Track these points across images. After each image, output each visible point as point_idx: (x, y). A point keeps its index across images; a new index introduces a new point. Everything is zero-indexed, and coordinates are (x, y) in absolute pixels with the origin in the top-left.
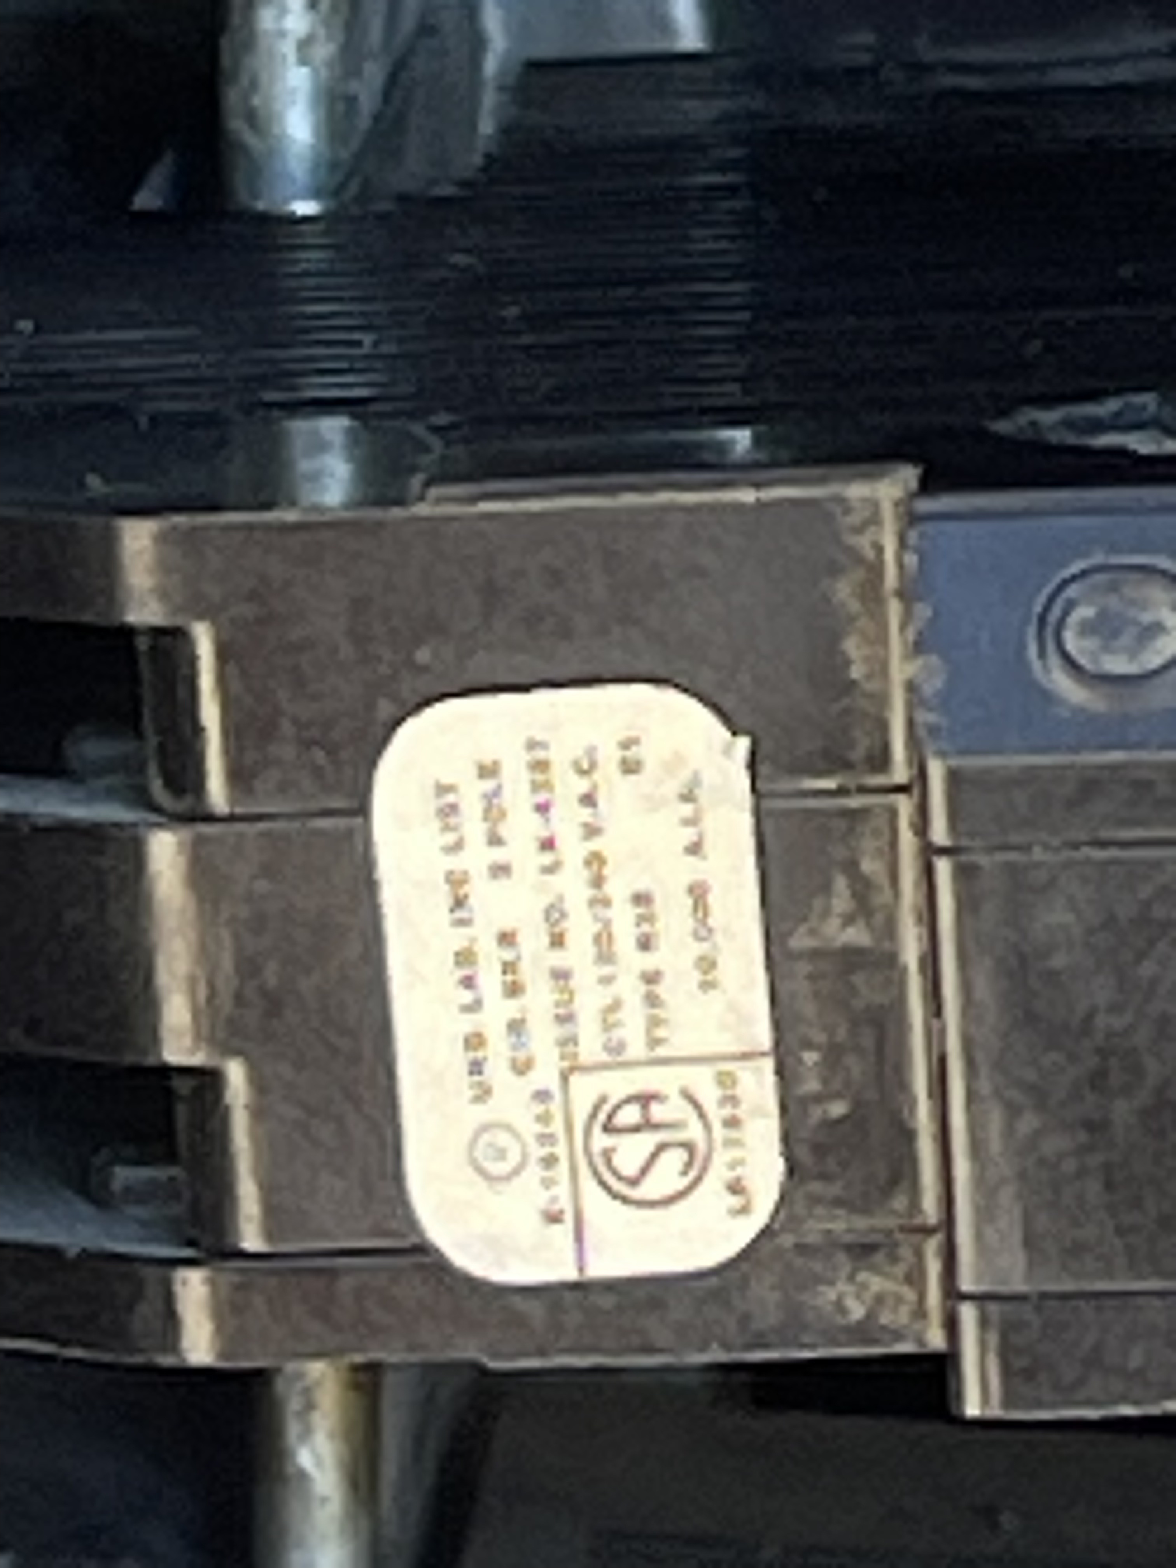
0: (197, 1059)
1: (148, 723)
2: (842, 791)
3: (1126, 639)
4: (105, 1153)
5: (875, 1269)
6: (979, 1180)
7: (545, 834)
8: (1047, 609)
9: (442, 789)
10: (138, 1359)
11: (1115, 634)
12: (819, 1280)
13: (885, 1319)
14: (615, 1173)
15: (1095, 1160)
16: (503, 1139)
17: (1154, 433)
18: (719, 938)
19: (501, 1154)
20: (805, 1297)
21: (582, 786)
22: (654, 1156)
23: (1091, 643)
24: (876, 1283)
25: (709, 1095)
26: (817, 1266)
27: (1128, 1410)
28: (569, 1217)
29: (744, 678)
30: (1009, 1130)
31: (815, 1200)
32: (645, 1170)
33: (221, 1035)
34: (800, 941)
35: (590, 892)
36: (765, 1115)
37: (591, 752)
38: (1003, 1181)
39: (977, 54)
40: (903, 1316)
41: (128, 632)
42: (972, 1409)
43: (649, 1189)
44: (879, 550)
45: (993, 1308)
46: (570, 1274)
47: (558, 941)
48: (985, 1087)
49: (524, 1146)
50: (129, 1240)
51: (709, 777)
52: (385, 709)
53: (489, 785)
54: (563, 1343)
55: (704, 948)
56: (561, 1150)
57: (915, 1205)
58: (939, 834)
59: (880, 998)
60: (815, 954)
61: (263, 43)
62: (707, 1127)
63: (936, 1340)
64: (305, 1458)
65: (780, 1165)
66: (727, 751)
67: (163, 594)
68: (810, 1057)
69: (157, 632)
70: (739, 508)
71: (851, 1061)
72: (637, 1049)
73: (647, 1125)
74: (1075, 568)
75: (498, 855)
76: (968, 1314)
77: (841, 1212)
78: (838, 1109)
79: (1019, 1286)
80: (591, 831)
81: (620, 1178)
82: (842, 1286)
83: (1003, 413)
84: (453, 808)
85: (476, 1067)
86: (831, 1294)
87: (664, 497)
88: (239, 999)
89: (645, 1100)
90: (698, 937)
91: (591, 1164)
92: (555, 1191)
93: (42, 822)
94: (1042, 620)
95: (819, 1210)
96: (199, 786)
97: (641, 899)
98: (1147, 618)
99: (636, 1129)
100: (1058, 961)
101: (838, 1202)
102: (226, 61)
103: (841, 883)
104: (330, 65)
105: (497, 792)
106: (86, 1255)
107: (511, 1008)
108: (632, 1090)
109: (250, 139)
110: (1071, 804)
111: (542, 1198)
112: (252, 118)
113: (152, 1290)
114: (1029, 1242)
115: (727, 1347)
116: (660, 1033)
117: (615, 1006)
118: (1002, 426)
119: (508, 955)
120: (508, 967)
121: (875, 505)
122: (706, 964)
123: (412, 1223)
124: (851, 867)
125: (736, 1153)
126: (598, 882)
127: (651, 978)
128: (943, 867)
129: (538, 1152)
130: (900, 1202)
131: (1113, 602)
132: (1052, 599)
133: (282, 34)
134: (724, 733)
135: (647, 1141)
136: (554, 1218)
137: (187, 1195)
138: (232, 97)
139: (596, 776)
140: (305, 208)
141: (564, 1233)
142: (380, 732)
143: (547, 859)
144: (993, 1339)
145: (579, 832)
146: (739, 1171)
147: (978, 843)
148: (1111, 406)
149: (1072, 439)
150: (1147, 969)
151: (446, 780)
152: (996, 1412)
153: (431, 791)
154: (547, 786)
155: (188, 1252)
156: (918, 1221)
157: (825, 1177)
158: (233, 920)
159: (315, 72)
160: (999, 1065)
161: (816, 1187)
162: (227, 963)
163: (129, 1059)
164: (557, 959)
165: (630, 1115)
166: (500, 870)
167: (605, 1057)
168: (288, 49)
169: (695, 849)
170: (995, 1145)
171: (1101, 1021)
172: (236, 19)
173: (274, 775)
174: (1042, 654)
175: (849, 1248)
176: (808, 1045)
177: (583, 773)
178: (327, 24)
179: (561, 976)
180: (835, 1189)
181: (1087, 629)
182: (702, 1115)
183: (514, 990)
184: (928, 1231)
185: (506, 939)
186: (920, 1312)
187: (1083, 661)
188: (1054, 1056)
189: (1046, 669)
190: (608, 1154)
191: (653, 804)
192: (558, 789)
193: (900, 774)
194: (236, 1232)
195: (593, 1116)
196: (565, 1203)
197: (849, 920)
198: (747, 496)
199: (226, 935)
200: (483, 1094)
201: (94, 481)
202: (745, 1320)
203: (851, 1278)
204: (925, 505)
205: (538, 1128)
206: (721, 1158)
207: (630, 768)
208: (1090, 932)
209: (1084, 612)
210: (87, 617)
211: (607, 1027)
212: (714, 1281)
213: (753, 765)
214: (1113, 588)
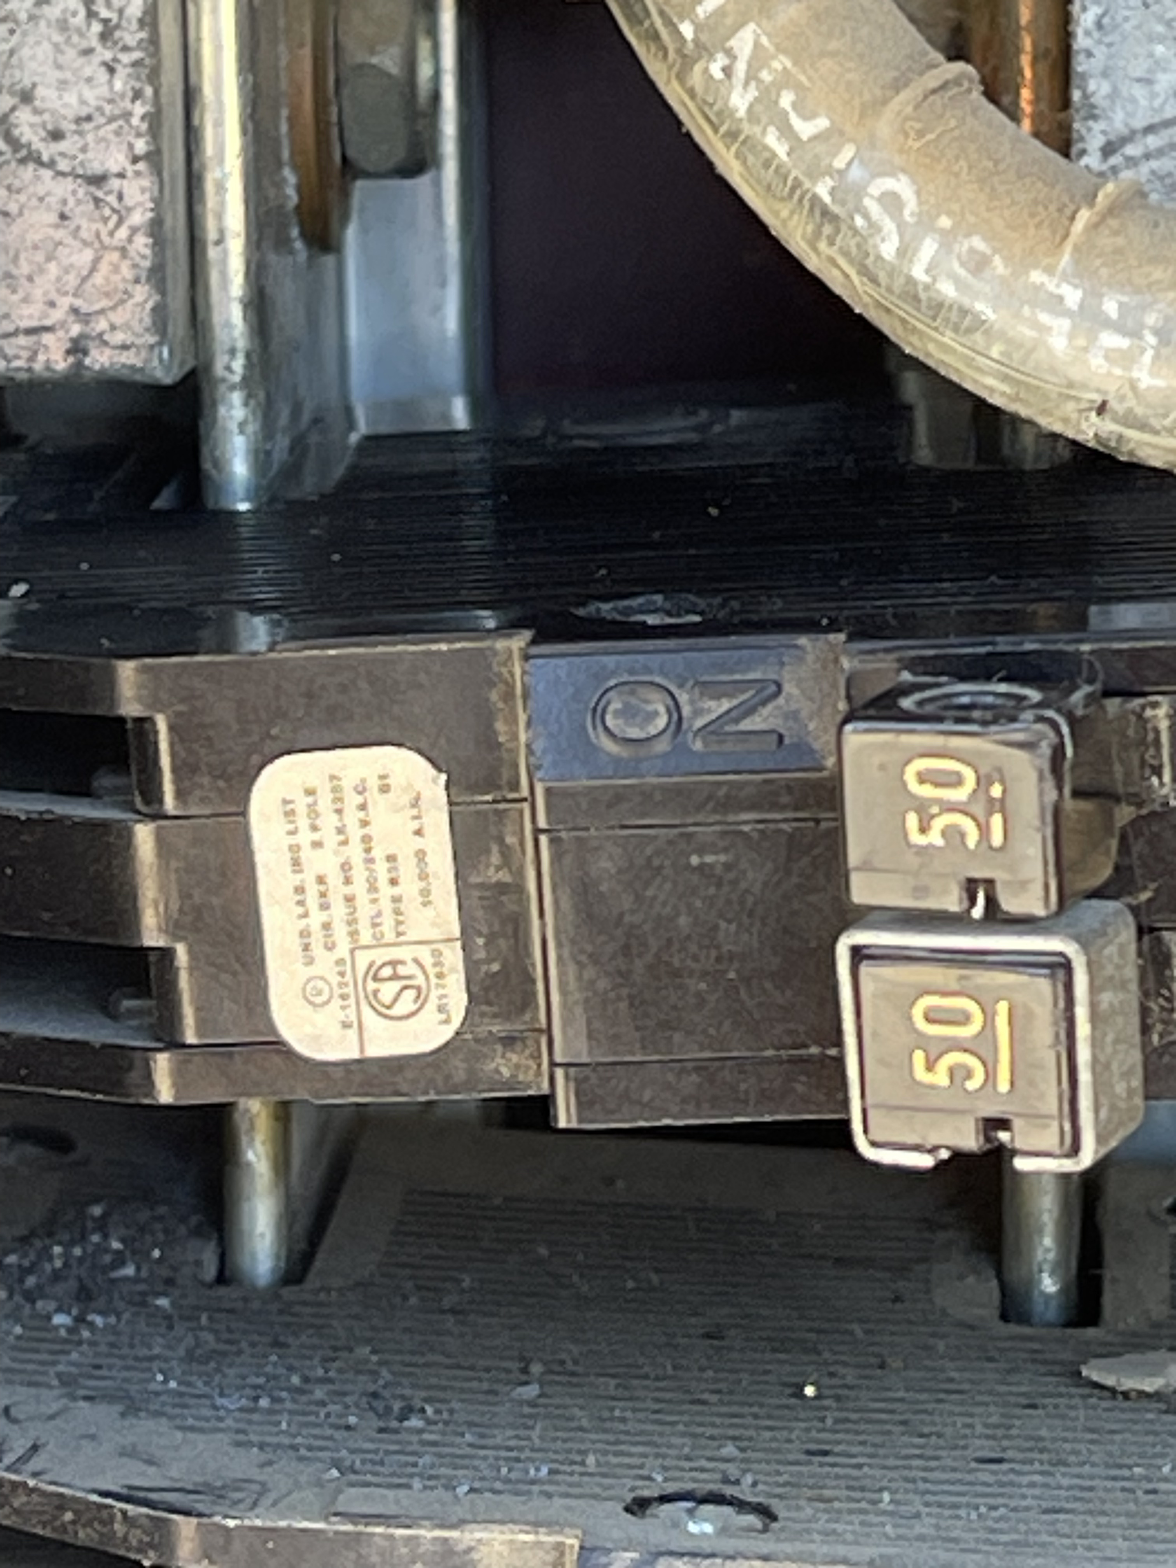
0: (161, 943)
1: (134, 769)
2: (495, 801)
3: (638, 720)
4: (117, 993)
5: (513, 1051)
6: (564, 1005)
7: (339, 825)
8: (597, 704)
9: (286, 802)
10: (131, 1101)
11: (634, 716)
12: (485, 1056)
13: (521, 1078)
14: (379, 1002)
15: (625, 992)
16: (320, 984)
17: (662, 615)
18: (431, 880)
19: (320, 993)
20: (478, 1066)
21: (360, 799)
22: (399, 994)
23: (620, 722)
24: (515, 1058)
25: (428, 961)
26: (485, 1050)
27: (642, 1124)
28: (355, 1025)
29: (442, 741)
30: (579, 978)
31: (483, 1015)
32: (395, 1000)
33: (171, 929)
34: (474, 879)
35: (364, 855)
36: (457, 971)
37: (363, 781)
38: (576, 1003)
39: (594, 429)
40: (531, 1076)
41: (122, 720)
42: (562, 1124)
43: (397, 1011)
44: (512, 675)
45: (572, 1070)
46: (355, 1055)
47: (348, 881)
48: (566, 953)
49: (331, 989)
50: (125, 1037)
51: (426, 795)
52: (255, 759)
53: (310, 800)
54: (353, 1091)
55: (423, 884)
56: (350, 990)
57: (535, 1019)
58: (542, 823)
59: (515, 908)
60: (482, 886)
61: (220, 422)
62: (427, 978)
63: (545, 1089)
64: (250, 1156)
65: (465, 997)
66: (435, 781)
67: (139, 699)
68: (480, 941)
69: (140, 720)
70: (439, 653)
71: (502, 943)
72: (390, 937)
73: (395, 977)
74: (612, 683)
75: (316, 836)
76: (559, 1073)
77: (498, 1020)
78: (495, 967)
79: (585, 1059)
80: (365, 823)
81: (384, 1006)
82: (499, 1060)
83: (583, 604)
84: (292, 812)
85: (306, 948)
86: (493, 1065)
87: (400, 648)
88: (181, 911)
89: (394, 963)
90: (421, 878)
91: (367, 997)
92: (348, 1011)
93: (77, 820)
94: (595, 710)
95: (486, 1020)
96: (161, 801)
97: (391, 858)
98: (650, 708)
99: (390, 979)
100: (604, 888)
101: (495, 1016)
102: (202, 431)
103: (495, 849)
104: (255, 433)
105: (315, 803)
106: (104, 1046)
107: (323, 917)
108: (387, 958)
109: (214, 472)
110: (610, 806)
111: (341, 1016)
112: (216, 464)
113: (138, 1063)
114: (590, 1036)
115: (438, 1093)
116: (401, 928)
117: (379, 914)
118: (581, 612)
119: (322, 888)
120: (323, 895)
121: (510, 652)
122: (425, 893)
123: (272, 1029)
124: (501, 841)
125: (441, 991)
126: (368, 850)
127: (396, 900)
128: (544, 839)
129: (337, 991)
130: (527, 1017)
131: (633, 701)
132: (599, 700)
133: (231, 417)
134: (432, 772)
135: (396, 986)
136: (346, 1025)
137: (157, 1014)
138: (205, 450)
139: (367, 794)
140: (243, 507)
141: (353, 1033)
142: (253, 773)
143: (342, 838)
144: (572, 1085)
145: (358, 824)
146: (444, 1001)
147: (561, 827)
148: (640, 600)
149: (619, 618)
150: (650, 893)
151: (288, 798)
152: (574, 1125)
153: (279, 802)
154: (340, 800)
155: (160, 1045)
156: (537, 1026)
157: (489, 1003)
158: (177, 871)
159: (248, 437)
160: (573, 942)
161: (485, 1008)
162: (175, 894)
163: (125, 943)
164: (348, 890)
165: (387, 972)
166: (317, 845)
167: (374, 942)
168: (234, 427)
169: (418, 833)
170: (573, 985)
171: (627, 919)
172: (206, 411)
173: (198, 793)
174: (595, 727)
175: (501, 1039)
176: (480, 934)
177: (360, 793)
178: (254, 413)
179: (349, 899)
180: (495, 1009)
181: (617, 714)
182: (425, 972)
183: (325, 907)
184: (540, 1031)
185: (321, 880)
186: (539, 1073)
187: (616, 731)
188: (603, 938)
189: (597, 737)
190: (376, 992)
191: (398, 810)
192: (346, 801)
193: (525, 792)
194: (182, 1034)
195: (367, 973)
196: (353, 1018)
197: (498, 869)
198: (444, 647)
199: (173, 877)
200: (310, 962)
201: (105, 642)
202: (448, 1077)
203: (503, 1057)
204: (535, 650)
205: (339, 978)
206: (434, 994)
207: (385, 789)
208: (620, 871)
209: (616, 705)
210: (99, 712)
211: (375, 925)
212: (430, 1059)
213: (447, 788)
214: (632, 693)
